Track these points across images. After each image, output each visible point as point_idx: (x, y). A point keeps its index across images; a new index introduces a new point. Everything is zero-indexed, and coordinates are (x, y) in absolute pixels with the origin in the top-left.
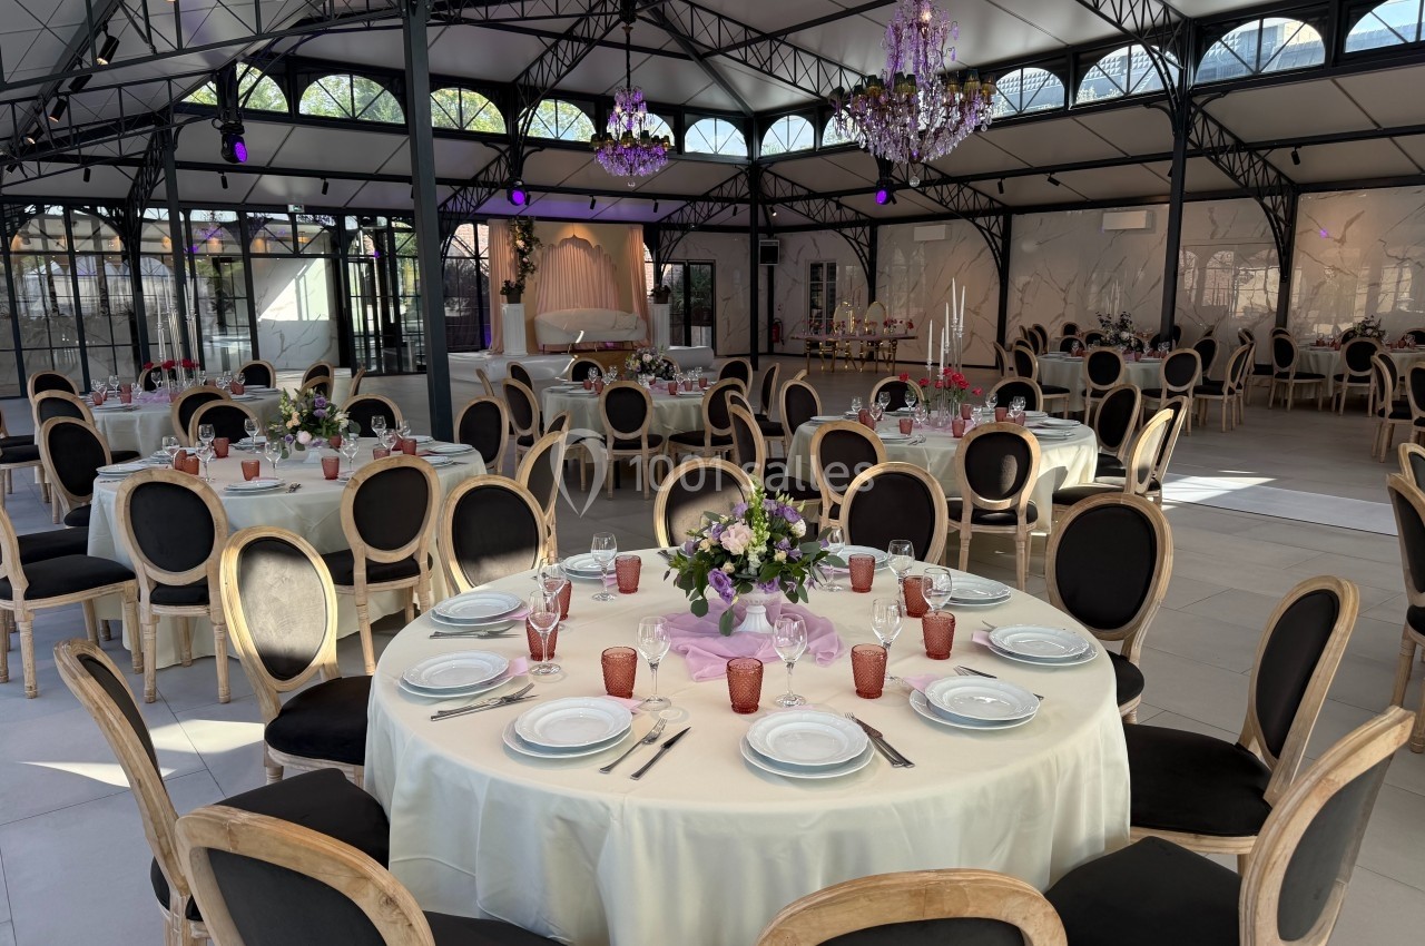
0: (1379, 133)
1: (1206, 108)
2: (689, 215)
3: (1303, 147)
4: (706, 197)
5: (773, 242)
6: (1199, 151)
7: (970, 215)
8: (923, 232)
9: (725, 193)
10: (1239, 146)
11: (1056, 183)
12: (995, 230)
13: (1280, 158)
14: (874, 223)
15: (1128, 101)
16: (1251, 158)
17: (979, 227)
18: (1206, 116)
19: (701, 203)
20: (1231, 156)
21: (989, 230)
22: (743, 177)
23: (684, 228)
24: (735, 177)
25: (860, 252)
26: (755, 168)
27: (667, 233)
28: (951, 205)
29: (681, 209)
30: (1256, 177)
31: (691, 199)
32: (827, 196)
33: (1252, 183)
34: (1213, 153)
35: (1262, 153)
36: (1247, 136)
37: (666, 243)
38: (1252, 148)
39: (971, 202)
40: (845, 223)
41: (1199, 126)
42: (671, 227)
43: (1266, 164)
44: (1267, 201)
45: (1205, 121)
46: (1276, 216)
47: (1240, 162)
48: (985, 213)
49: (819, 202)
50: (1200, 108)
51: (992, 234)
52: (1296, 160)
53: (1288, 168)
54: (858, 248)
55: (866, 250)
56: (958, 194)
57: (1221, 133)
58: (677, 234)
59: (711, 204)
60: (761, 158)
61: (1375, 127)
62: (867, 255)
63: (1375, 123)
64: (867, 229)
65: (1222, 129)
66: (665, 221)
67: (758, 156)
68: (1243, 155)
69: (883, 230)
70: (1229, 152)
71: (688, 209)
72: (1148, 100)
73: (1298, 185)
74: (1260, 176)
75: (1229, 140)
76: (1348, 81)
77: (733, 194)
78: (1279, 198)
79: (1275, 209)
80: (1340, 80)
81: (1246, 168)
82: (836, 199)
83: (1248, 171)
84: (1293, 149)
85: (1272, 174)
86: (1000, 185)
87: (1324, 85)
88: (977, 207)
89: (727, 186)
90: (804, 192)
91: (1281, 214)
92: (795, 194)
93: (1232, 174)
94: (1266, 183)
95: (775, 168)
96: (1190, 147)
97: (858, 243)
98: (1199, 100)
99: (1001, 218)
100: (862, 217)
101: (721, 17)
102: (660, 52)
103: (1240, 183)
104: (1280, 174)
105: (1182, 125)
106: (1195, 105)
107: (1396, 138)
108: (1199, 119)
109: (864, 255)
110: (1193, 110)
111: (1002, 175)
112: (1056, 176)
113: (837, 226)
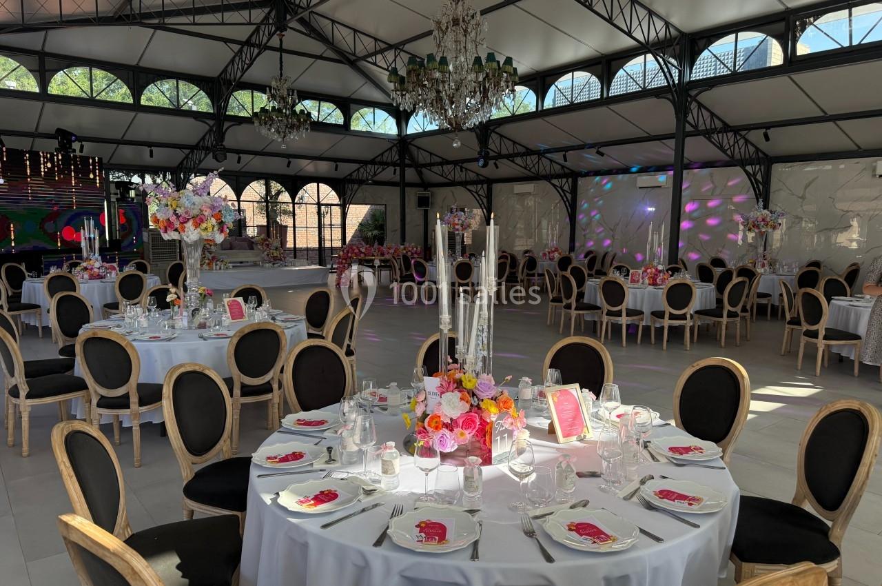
0: (826, 118)
1: (698, 98)
2: (363, 174)
3: (772, 129)
4: (373, 162)
5: (427, 193)
6: (697, 132)
7: (548, 178)
8: (519, 188)
9: (385, 159)
10: (726, 128)
11: (602, 154)
12: (566, 188)
13: (756, 136)
14: (490, 182)
15: (645, 93)
16: (735, 137)
17: (554, 186)
18: (700, 105)
19: (370, 166)
20: (720, 135)
21: (561, 188)
22: (395, 148)
23: (361, 182)
24: (391, 149)
25: (480, 201)
26: (403, 142)
27: (350, 186)
28: (533, 170)
29: (358, 169)
30: (740, 151)
31: (364, 163)
32: (455, 163)
33: (737, 156)
34: (707, 134)
35: (743, 133)
36: (732, 120)
37: (349, 193)
38: (736, 130)
39: (548, 169)
40: (469, 182)
41: (695, 112)
42: (353, 181)
43: (747, 141)
44: (749, 168)
45: (699, 108)
46: (755, 179)
47: (728, 139)
48: (558, 176)
49: (450, 167)
50: (694, 99)
51: (563, 191)
52: (767, 138)
53: (763, 145)
54: (478, 199)
55: (485, 200)
56: (538, 162)
57: (712, 118)
58: (356, 186)
59: (376, 166)
60: (407, 135)
61: (822, 114)
62: (485, 204)
63: (823, 111)
64: (485, 186)
65: (713, 115)
66: (348, 177)
67: (405, 133)
68: (730, 134)
69: (497, 187)
70: (719, 132)
71: (362, 170)
72: (657, 93)
73: (771, 158)
74: (743, 150)
75: (719, 124)
76: (800, 77)
77: (389, 160)
78: (758, 167)
79: (755, 175)
80: (794, 76)
81: (732, 143)
82: (460, 164)
83: (734, 145)
84: (764, 130)
85: (752, 149)
86: (565, 156)
87: (783, 80)
88: (553, 172)
89: (386, 154)
90: (439, 160)
91: (759, 177)
92: (432, 161)
93: (721, 148)
94: (747, 156)
95: (416, 142)
96: (689, 128)
97: (479, 195)
98: (693, 93)
99: (570, 180)
100: (481, 178)
101: (355, 31)
102: (321, 57)
103: (727, 155)
104: (757, 149)
105: (682, 112)
106: (691, 96)
107: (838, 122)
108: (694, 105)
109: (483, 203)
110: (689, 99)
111: (566, 149)
112: (602, 150)
113: (464, 184)
